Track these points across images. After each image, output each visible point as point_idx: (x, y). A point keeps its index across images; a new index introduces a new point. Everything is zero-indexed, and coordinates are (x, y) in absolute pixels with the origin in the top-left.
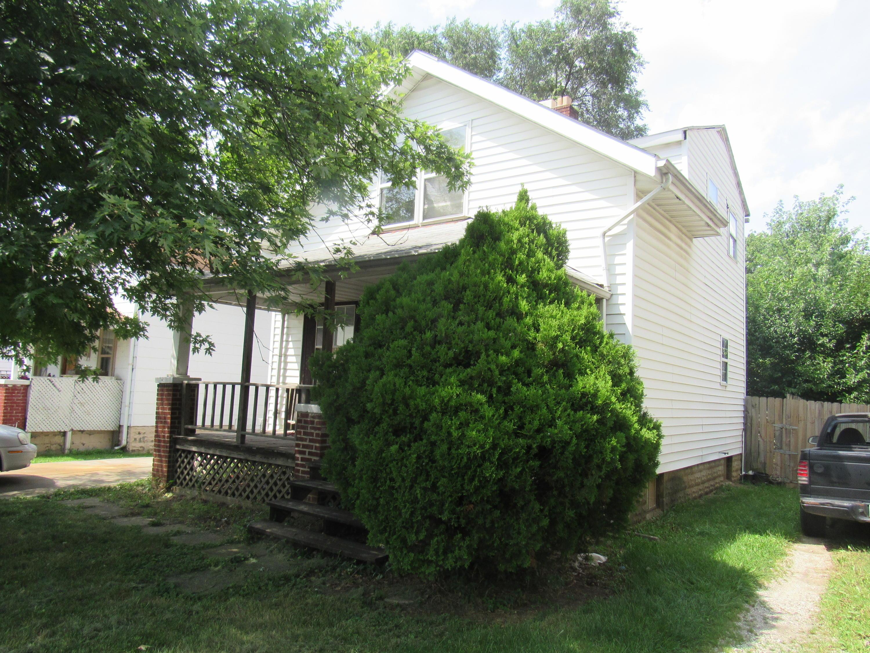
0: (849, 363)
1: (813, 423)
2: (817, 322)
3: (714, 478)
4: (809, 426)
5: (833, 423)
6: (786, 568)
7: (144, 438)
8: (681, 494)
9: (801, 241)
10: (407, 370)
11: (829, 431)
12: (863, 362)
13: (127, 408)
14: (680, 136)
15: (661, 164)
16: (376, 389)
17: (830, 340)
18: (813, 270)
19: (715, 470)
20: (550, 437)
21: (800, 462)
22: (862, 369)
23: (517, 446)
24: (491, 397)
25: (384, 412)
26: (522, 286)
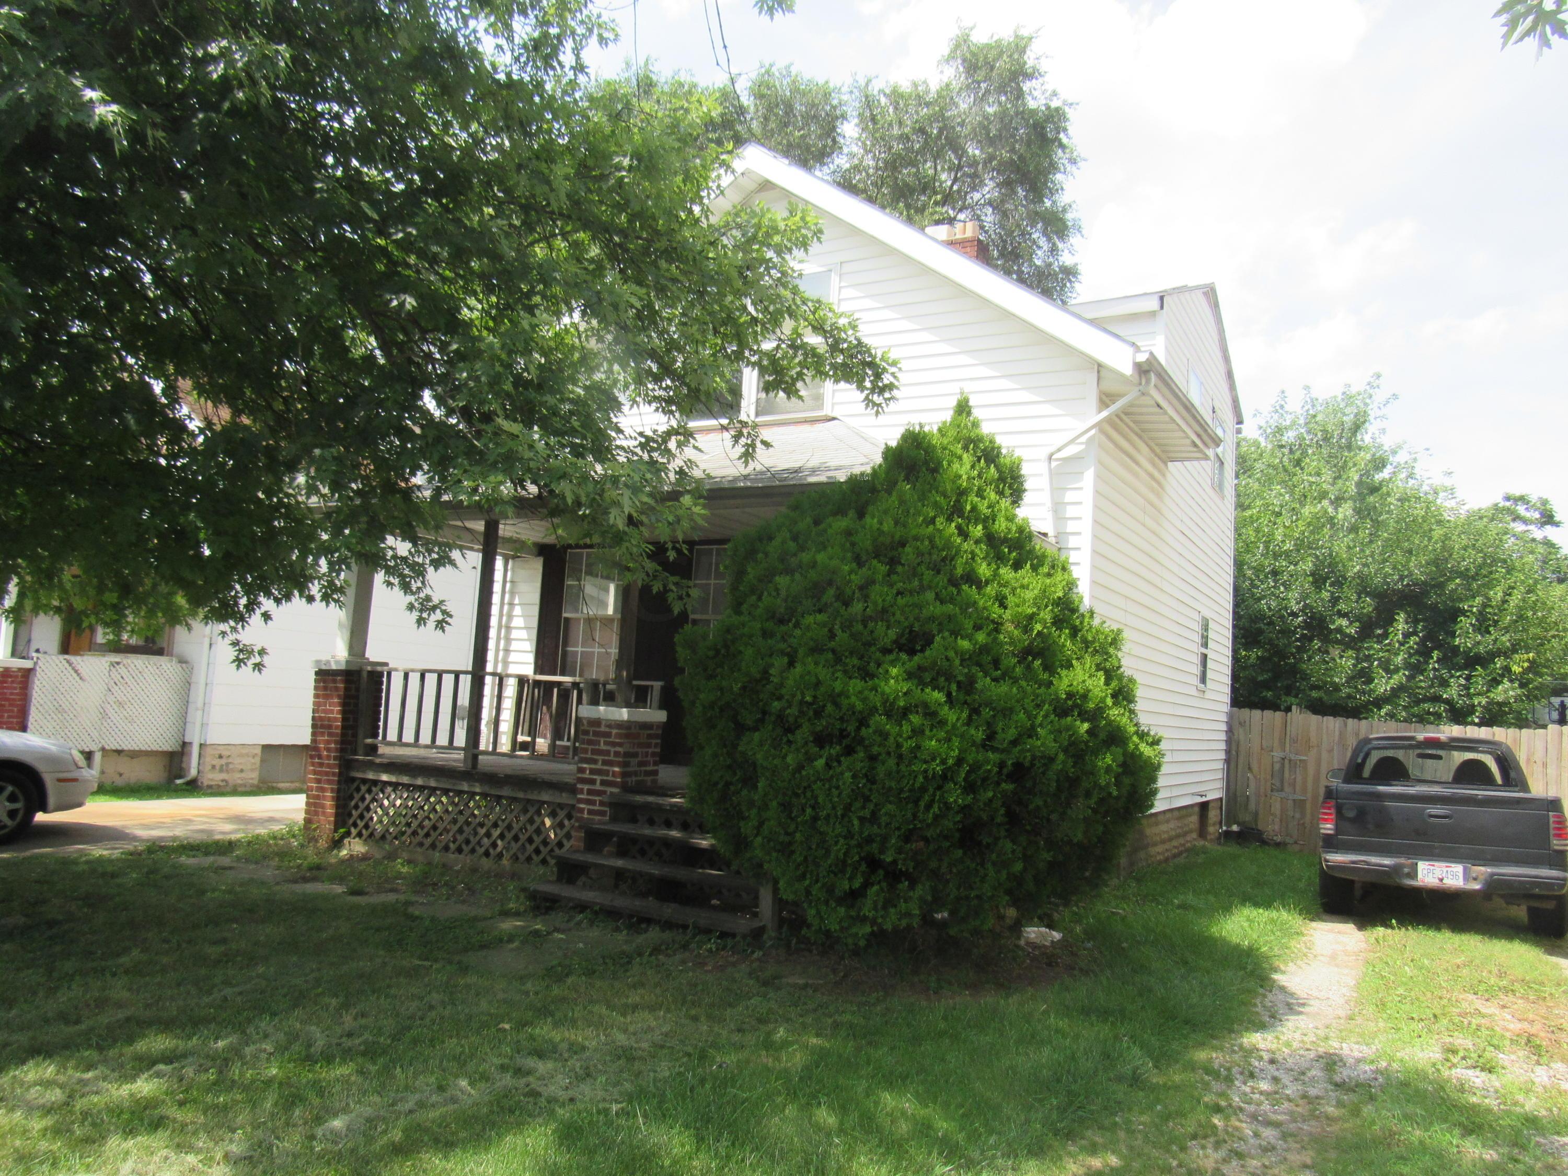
0: (1379, 659)
1: (1331, 751)
2: (1332, 593)
3: (1185, 834)
4: (1325, 755)
5: (1366, 749)
6: (1305, 950)
7: (227, 764)
8: (1142, 855)
9: (1311, 463)
10: (830, 655)
11: (1359, 760)
12: (1400, 658)
13: (200, 713)
14: (1154, 304)
15: (1142, 358)
16: (790, 682)
17: (1351, 623)
18: (1330, 510)
19: (1186, 822)
20: (1029, 750)
21: (1324, 802)
22: (1397, 670)
23: (988, 762)
24: (949, 695)
25: (802, 713)
26: (977, 542)
